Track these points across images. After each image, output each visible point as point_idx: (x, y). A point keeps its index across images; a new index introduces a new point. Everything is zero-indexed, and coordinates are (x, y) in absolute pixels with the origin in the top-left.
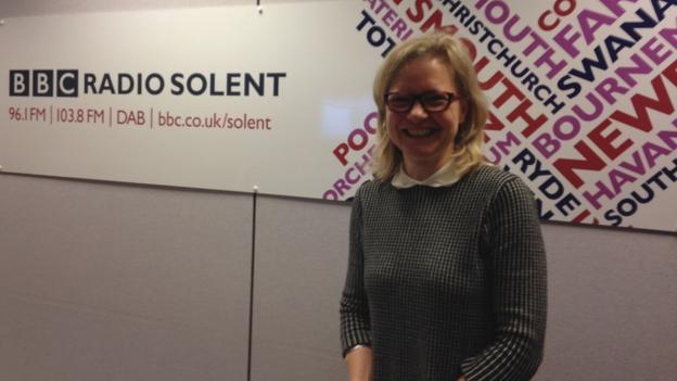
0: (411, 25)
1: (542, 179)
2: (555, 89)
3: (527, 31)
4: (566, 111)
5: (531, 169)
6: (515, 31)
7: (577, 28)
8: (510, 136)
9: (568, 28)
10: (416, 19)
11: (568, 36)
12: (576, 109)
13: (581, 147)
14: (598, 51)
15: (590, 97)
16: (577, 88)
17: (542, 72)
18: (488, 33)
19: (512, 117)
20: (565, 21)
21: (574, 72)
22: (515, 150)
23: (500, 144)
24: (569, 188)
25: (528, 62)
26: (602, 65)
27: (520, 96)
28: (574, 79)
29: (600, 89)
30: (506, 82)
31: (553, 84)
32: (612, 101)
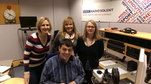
0: (128, 3)
1: (141, 19)
2: (144, 9)
3: (141, 3)
4: (145, 11)
5: (140, 18)
6: (140, 3)
7: (147, 2)
8: (138, 14)
9: (146, 2)
10: (129, 2)
11: (146, 3)
12: (146, 11)
13: (146, 15)
14: (149, 5)
15: (147, 10)
16: (146, 9)
17: (142, 7)
18: (137, 3)
19: (139, 12)
20: (145, 2)
21: (146, 7)
22: (139, 16)
23: (137, 15)
24: (144, 19)
25: (141, 6)
26: (149, 6)
27: (140, 10)
28: (146, 8)
29: (149, 9)
30: (138, 9)
31: (143, 8)
32: (150, 10)
